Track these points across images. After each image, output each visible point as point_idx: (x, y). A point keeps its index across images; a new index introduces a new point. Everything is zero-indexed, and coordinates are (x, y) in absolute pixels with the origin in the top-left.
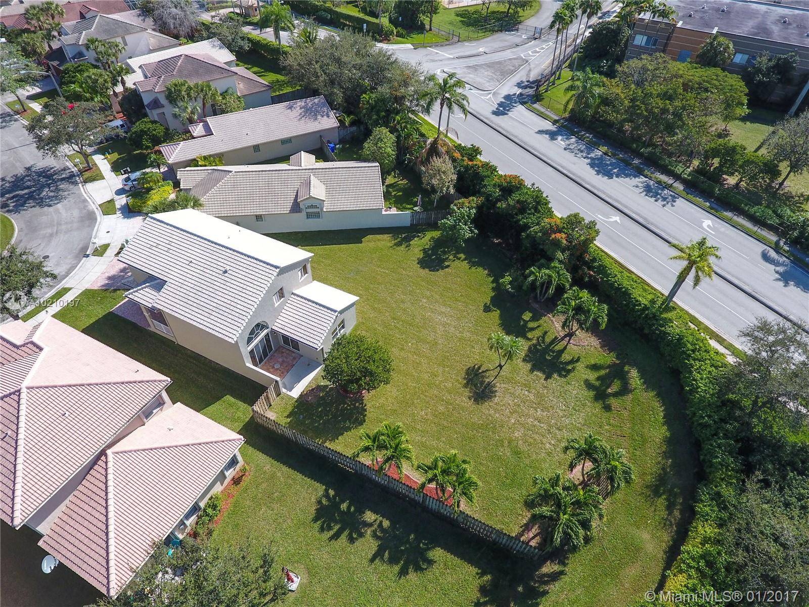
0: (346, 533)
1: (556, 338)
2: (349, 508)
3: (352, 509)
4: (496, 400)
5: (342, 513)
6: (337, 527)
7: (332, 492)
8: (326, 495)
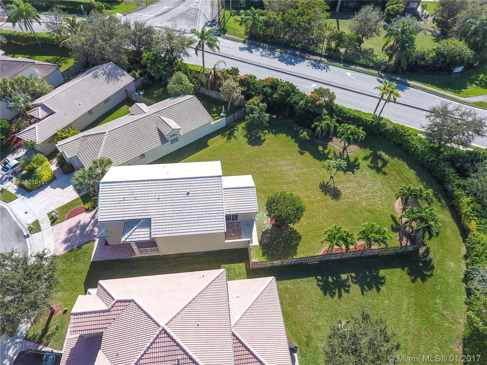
0: (342, 290)
1: (340, 153)
2: (333, 279)
3: (335, 279)
4: (343, 193)
5: (332, 283)
6: (337, 291)
7: (319, 277)
8: (319, 280)
